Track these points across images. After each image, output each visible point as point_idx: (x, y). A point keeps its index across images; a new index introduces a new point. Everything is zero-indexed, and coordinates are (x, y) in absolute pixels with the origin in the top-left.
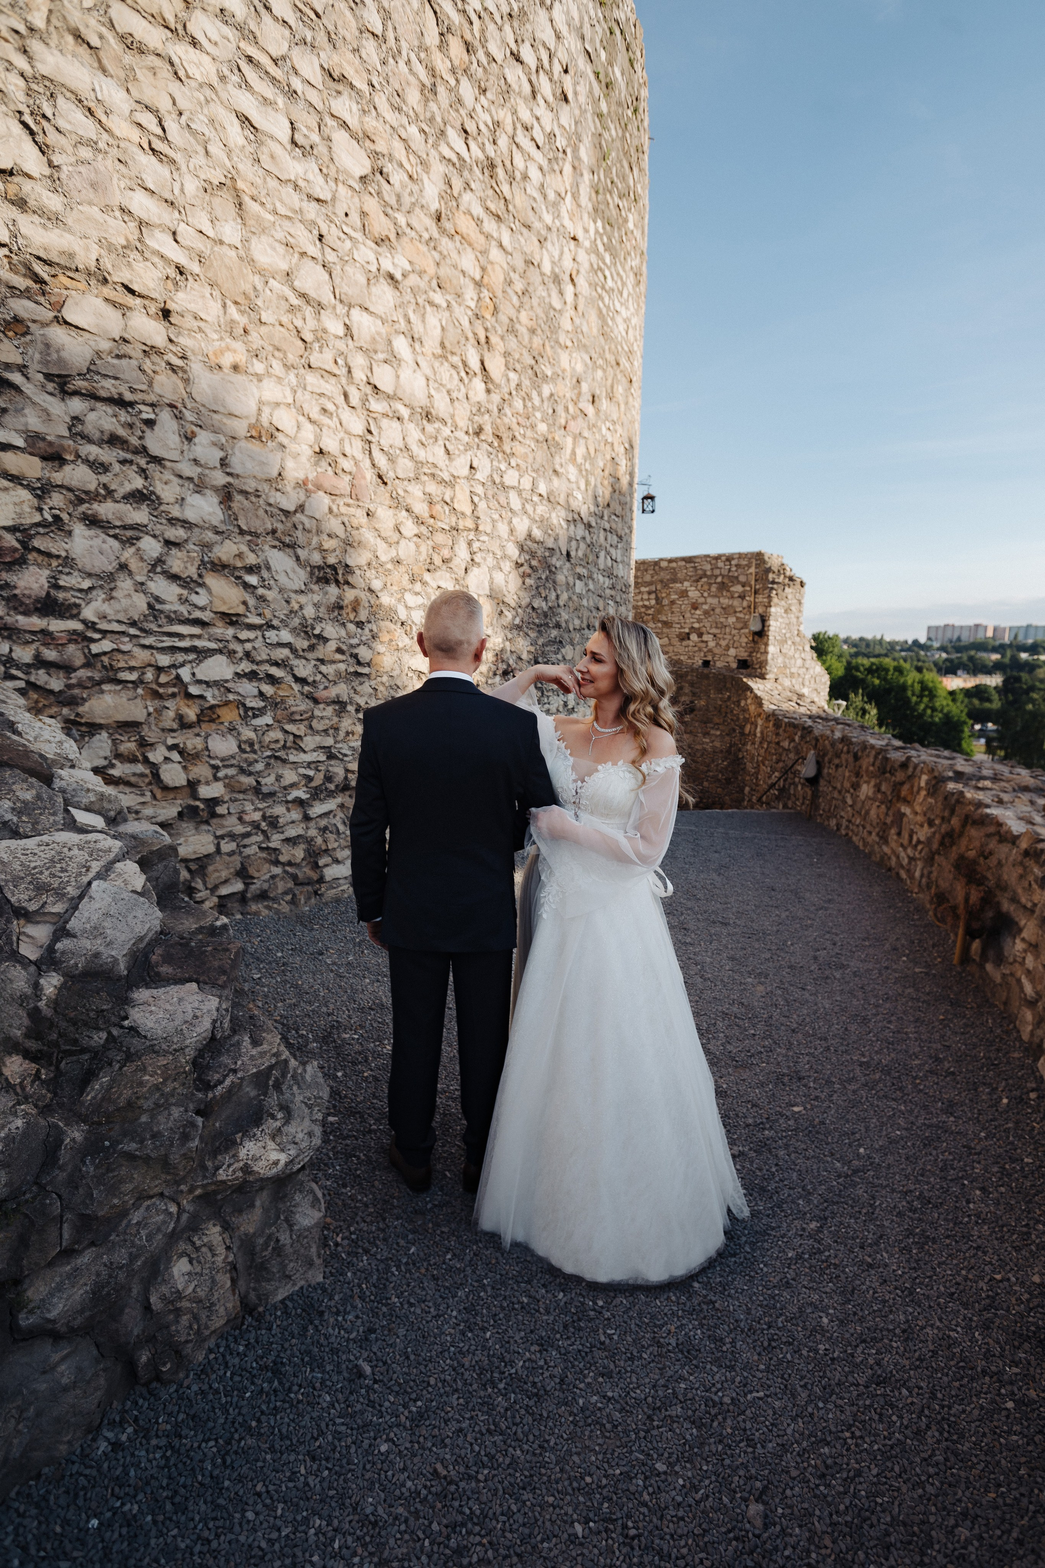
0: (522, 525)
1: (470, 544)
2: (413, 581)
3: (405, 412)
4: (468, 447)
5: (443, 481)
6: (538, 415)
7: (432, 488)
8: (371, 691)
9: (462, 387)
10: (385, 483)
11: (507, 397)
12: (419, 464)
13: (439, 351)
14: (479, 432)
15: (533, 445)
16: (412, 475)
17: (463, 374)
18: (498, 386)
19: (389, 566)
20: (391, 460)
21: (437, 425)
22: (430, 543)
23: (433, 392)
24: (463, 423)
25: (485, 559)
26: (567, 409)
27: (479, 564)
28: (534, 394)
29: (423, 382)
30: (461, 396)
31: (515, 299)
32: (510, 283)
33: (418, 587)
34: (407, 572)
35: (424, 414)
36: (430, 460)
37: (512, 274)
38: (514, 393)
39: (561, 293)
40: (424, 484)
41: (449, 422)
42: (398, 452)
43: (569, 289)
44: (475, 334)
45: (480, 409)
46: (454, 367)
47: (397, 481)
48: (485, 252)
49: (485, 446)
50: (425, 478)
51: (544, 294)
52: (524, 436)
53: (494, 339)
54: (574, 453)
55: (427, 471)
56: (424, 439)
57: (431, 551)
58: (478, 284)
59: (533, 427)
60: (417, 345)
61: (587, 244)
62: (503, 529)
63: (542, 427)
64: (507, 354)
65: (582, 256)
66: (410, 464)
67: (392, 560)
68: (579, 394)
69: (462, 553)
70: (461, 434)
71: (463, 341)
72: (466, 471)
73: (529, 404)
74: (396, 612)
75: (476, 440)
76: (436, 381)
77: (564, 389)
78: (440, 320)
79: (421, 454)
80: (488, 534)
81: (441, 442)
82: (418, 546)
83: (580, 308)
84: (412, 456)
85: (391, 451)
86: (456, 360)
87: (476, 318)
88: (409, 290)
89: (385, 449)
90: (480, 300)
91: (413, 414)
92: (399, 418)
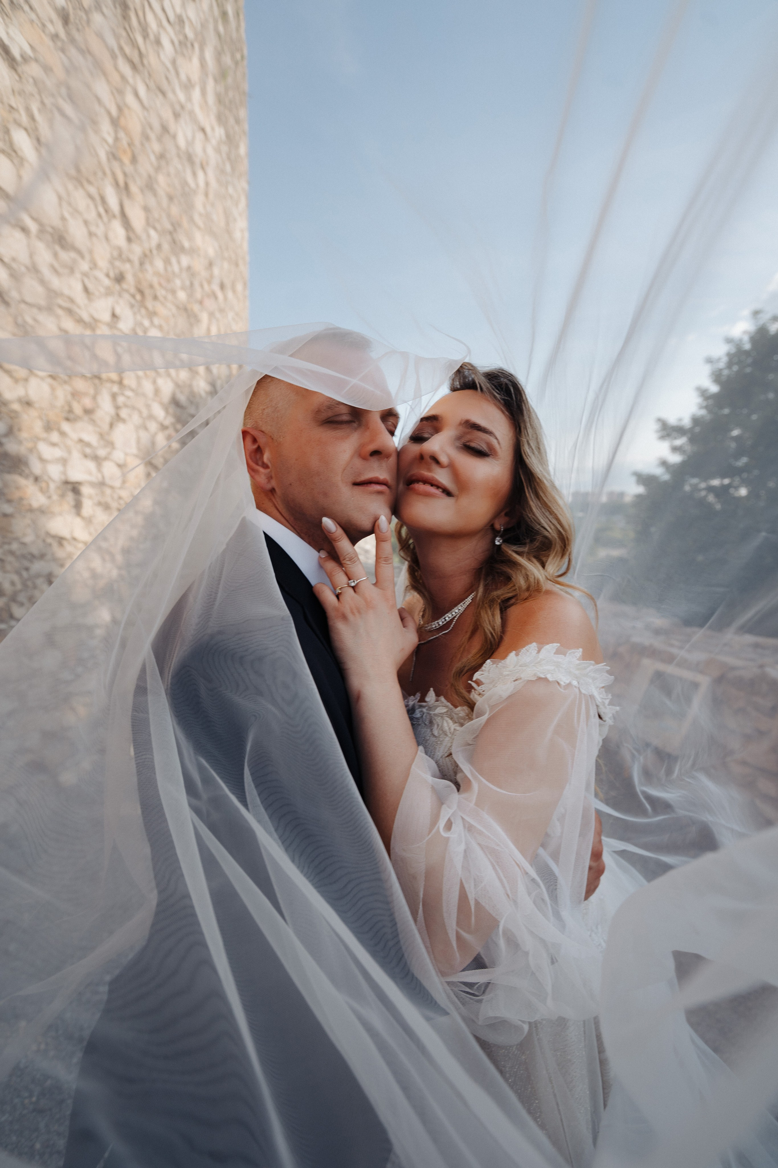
0: (167, 387)
1: (114, 396)
2: (48, 428)
3: (33, 227)
4: (109, 293)
5: (80, 321)
6: (178, 282)
7: (69, 325)
9: (100, 223)
10: (7, 304)
11: (148, 252)
12: (52, 293)
13: (73, 172)
14: (120, 279)
15: (174, 310)
16: (43, 303)
17: (101, 210)
18: (138, 238)
19: (16, 406)
20: (14, 275)
21: (73, 255)
22: (68, 388)
23: (67, 215)
24: (103, 263)
25: (130, 416)
26: (202, 286)
27: (124, 421)
28: (174, 260)
29: (54, 199)
30: (100, 231)
31: (153, 158)
32: (147, 138)
33: (55, 437)
34: (40, 418)
35: (56, 237)
36: (66, 292)
37: (149, 131)
38: (155, 252)
39: (194, 174)
40: (58, 317)
41: (87, 257)
42: (23, 269)
43: (200, 174)
44: (114, 175)
45: (120, 256)
46: (90, 197)
47: (23, 306)
48: (121, 92)
49: (126, 296)
50: (60, 312)
51: (179, 166)
52: (165, 298)
53: (134, 189)
54: (209, 330)
55: (60, 301)
56: (56, 265)
57: (69, 397)
58: (115, 123)
59: (173, 292)
61: (214, 142)
62: (148, 387)
63: (182, 295)
64: (146, 209)
65: (210, 151)
66: (40, 289)
67: (20, 400)
68: (212, 276)
69: (106, 406)
70: (101, 276)
71: (100, 174)
72: (106, 317)
73: (169, 269)
74: (26, 464)
75: (117, 287)
76: (70, 204)
77: (199, 265)
79: (55, 282)
80: (132, 390)
81: (78, 275)
82: (53, 389)
83: (211, 196)
84: (42, 282)
85: (14, 265)
86: (92, 190)
87: (113, 156)
88: (31, 80)
89: (6, 260)
90: (117, 139)
91: (42, 230)
92: (24, 230)
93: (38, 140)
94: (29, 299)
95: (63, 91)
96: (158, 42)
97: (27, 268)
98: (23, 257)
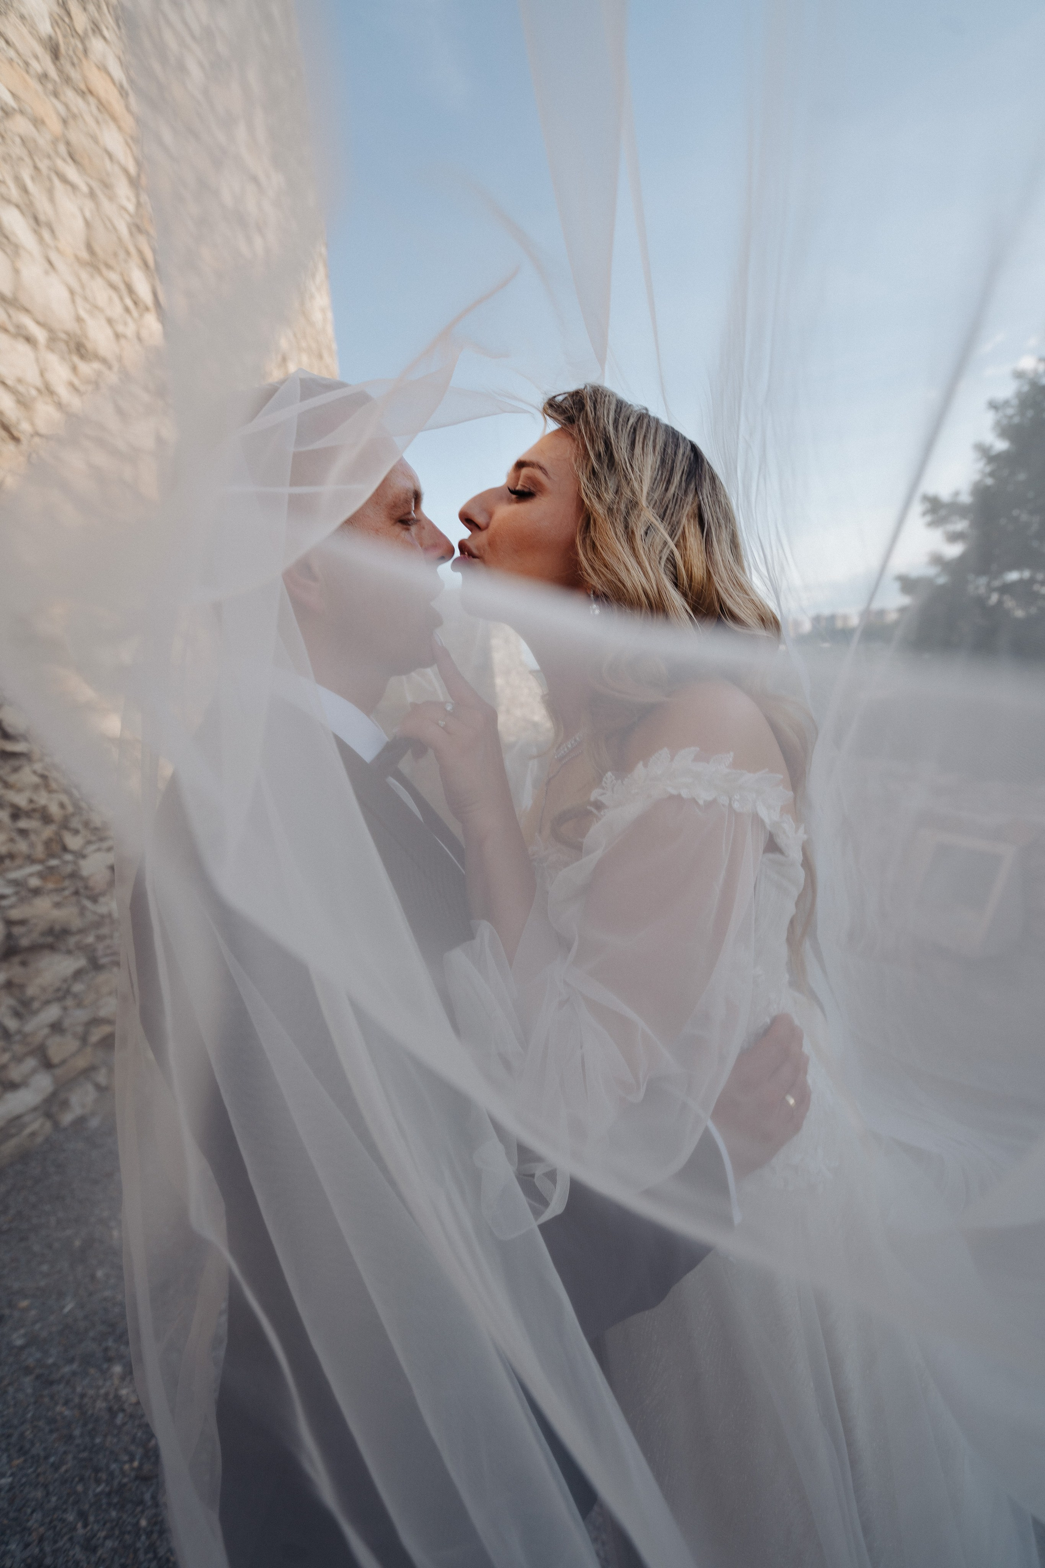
8: (36, 779)
9: (129, 320)
10: (16, 439)
13: (84, 255)
17: (129, 302)
20: (23, 402)
21: (96, 365)
23: (83, 314)
29: (65, 294)
30: (130, 330)
35: (72, 345)
42: (34, 392)
44: (140, 252)
46: (113, 286)
47: (37, 440)
60: (46, 234)
71: (122, 255)
76: (86, 299)
78: (82, 210)
84: (59, 405)
85: (21, 388)
86: (114, 277)
87: (137, 228)
88: (18, 140)
89: (9, 382)
90: (139, 205)
91: (53, 339)
92: (29, 340)
93: (36, 219)
94: (43, 430)
95: (62, 148)
96: (182, 68)
97: (39, 390)
98: (32, 376)
